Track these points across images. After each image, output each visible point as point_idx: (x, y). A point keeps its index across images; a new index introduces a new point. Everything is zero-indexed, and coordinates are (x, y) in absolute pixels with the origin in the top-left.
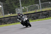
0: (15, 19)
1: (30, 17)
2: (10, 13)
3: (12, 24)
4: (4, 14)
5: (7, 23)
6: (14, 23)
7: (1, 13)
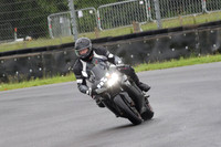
5: (10, 78)
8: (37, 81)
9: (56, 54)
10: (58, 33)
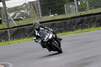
0: (63, 25)
1: (93, 21)
4: (42, 16)
6: (62, 32)
7: (36, 13)
8: (60, 34)
9: (68, 22)
10: (69, 12)
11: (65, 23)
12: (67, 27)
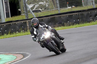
0: (80, 17)
2: (71, 5)
3: (75, 26)
4: (60, 7)
5: (65, 24)
6: (79, 23)
7: (54, 4)
8: (77, 25)
9: (85, 13)
11: (82, 14)
12: (84, 19)
